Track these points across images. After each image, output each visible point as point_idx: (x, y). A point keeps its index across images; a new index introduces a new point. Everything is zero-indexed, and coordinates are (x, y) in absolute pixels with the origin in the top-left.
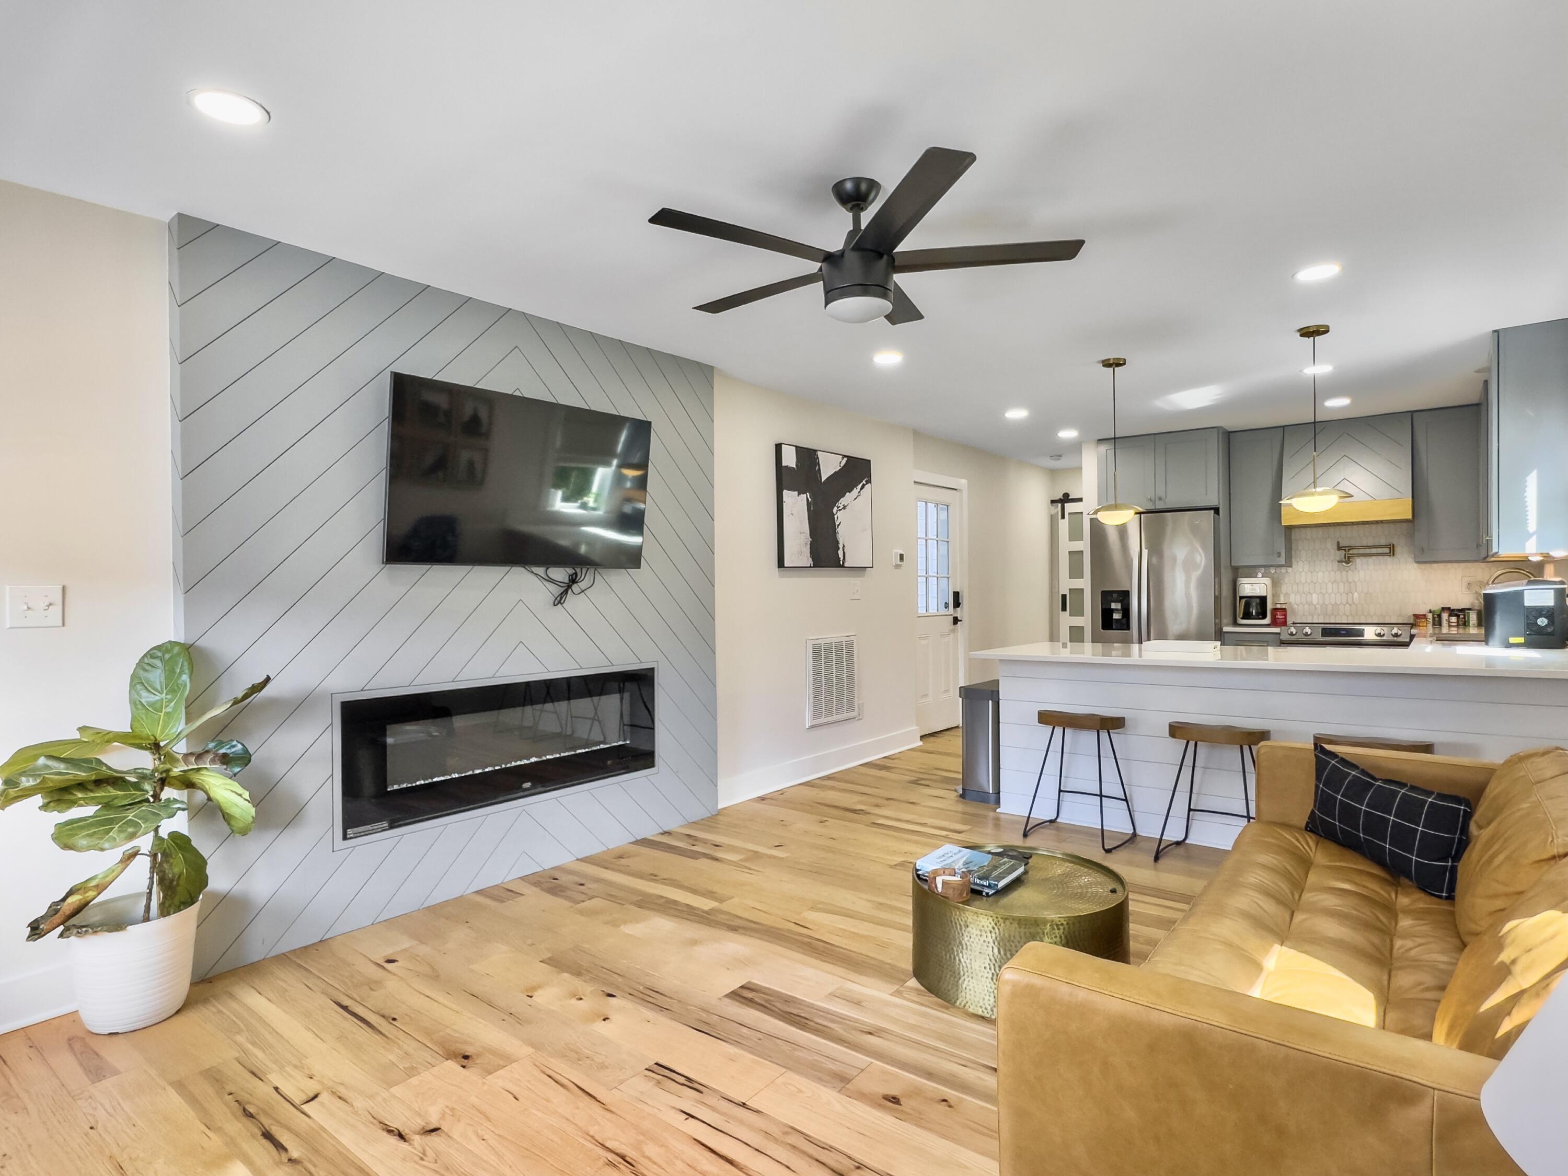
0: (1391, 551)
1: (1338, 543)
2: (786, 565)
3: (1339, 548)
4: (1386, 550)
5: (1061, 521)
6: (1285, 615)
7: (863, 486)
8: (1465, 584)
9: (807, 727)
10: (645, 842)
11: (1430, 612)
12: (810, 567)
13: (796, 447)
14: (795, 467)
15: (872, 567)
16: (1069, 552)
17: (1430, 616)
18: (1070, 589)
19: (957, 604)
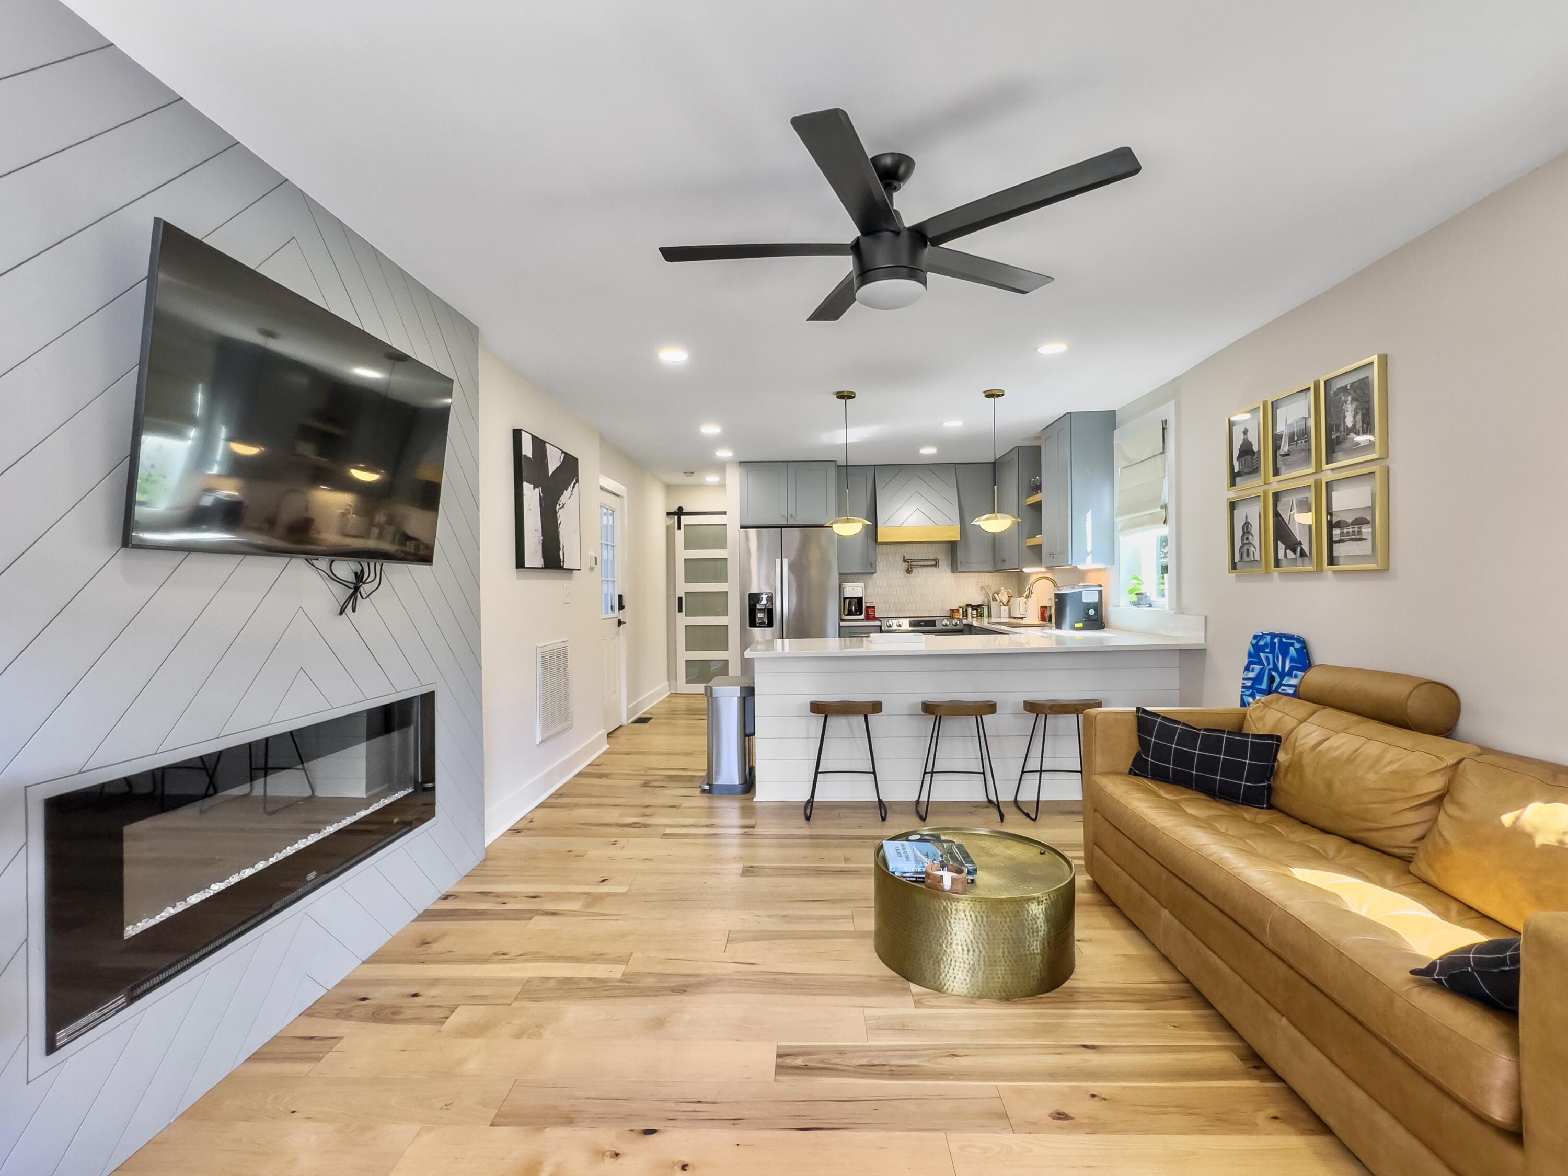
0: (936, 565)
1: (904, 557)
2: (526, 566)
3: (905, 561)
4: (934, 563)
5: (677, 532)
6: (874, 612)
7: (575, 484)
8: (979, 588)
9: (538, 743)
10: (428, 915)
11: (960, 607)
12: (542, 568)
13: (533, 436)
14: (531, 457)
15: (580, 570)
16: (685, 559)
17: (961, 610)
18: (685, 593)
19: (621, 607)
